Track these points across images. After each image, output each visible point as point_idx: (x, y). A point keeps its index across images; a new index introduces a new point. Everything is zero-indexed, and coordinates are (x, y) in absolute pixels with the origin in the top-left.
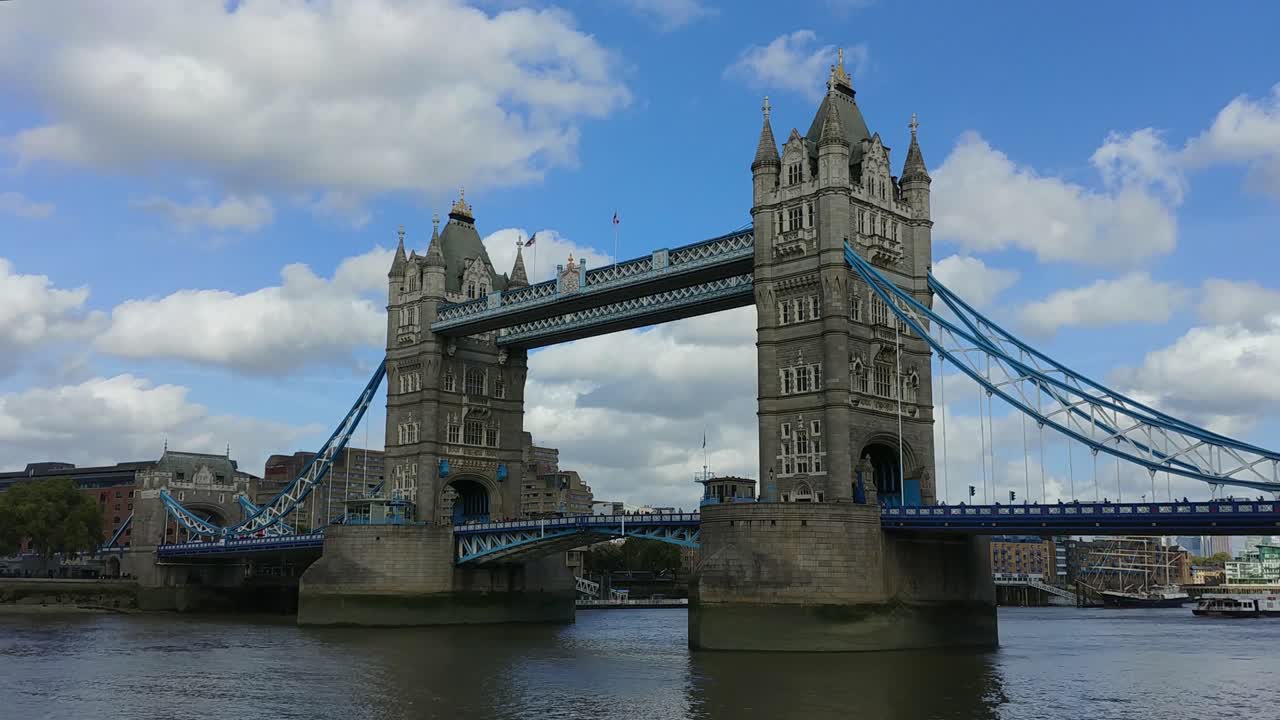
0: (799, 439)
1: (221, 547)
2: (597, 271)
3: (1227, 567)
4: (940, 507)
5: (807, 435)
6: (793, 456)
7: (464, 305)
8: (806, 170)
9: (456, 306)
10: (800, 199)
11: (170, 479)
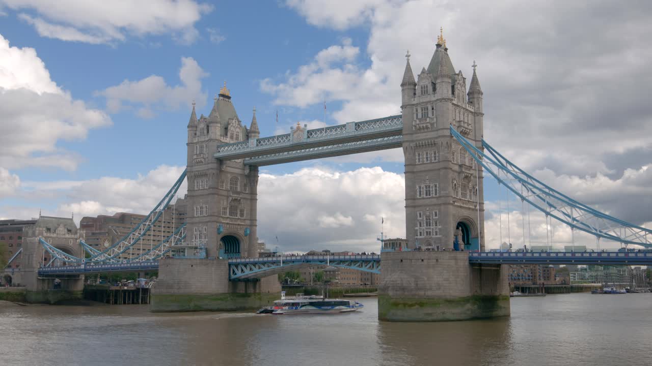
0: (427, 219)
1: (82, 269)
2: (313, 131)
3: (571, 275)
4: (498, 253)
5: (431, 218)
6: (424, 228)
7: (233, 144)
8: (430, 88)
9: (227, 145)
10: (427, 103)
11: (44, 232)
